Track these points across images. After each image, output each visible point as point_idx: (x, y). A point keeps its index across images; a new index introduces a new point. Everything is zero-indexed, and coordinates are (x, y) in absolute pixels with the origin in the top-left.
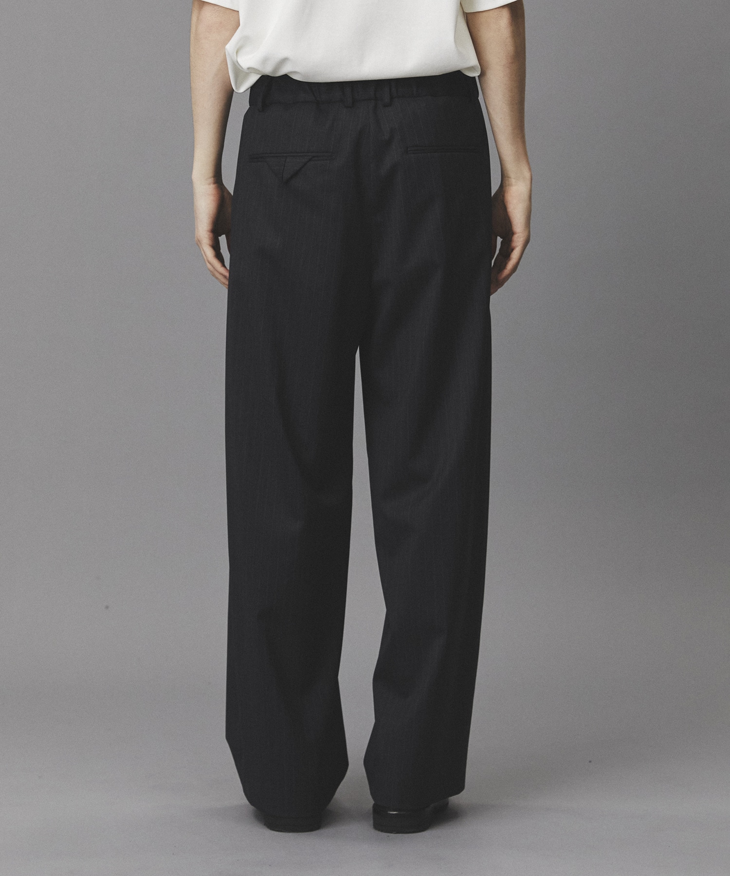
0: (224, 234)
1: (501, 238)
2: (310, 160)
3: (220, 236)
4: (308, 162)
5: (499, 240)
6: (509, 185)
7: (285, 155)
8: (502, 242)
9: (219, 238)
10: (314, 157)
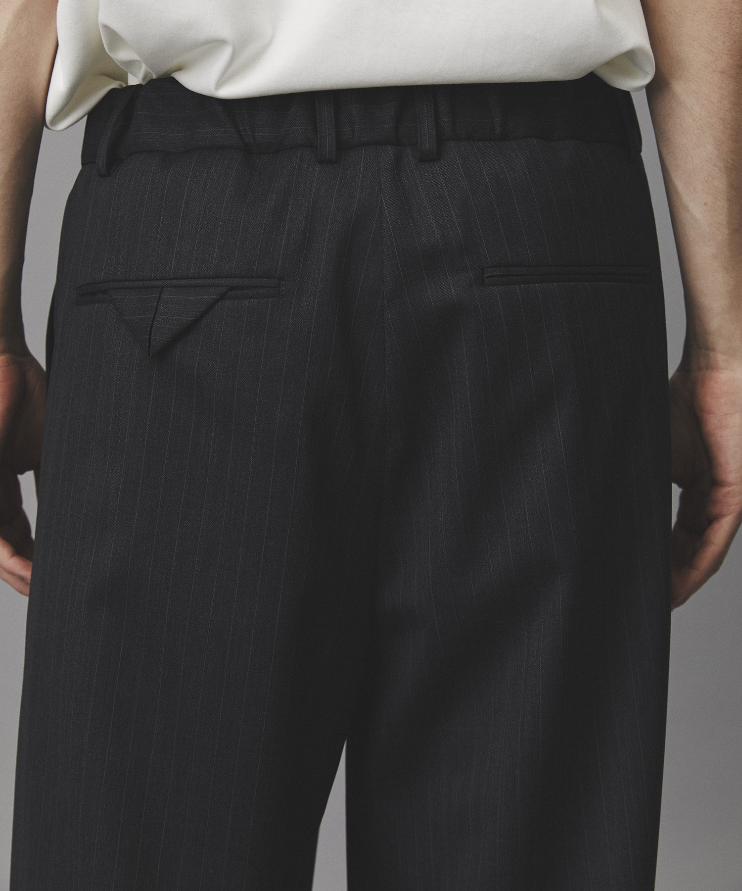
0: (29, 469)
1: (680, 486)
2: (222, 297)
3: (22, 473)
4: (217, 301)
5: (676, 491)
6: (707, 368)
7: (158, 283)
8: (683, 498)
9: (20, 477)
10: (232, 288)
